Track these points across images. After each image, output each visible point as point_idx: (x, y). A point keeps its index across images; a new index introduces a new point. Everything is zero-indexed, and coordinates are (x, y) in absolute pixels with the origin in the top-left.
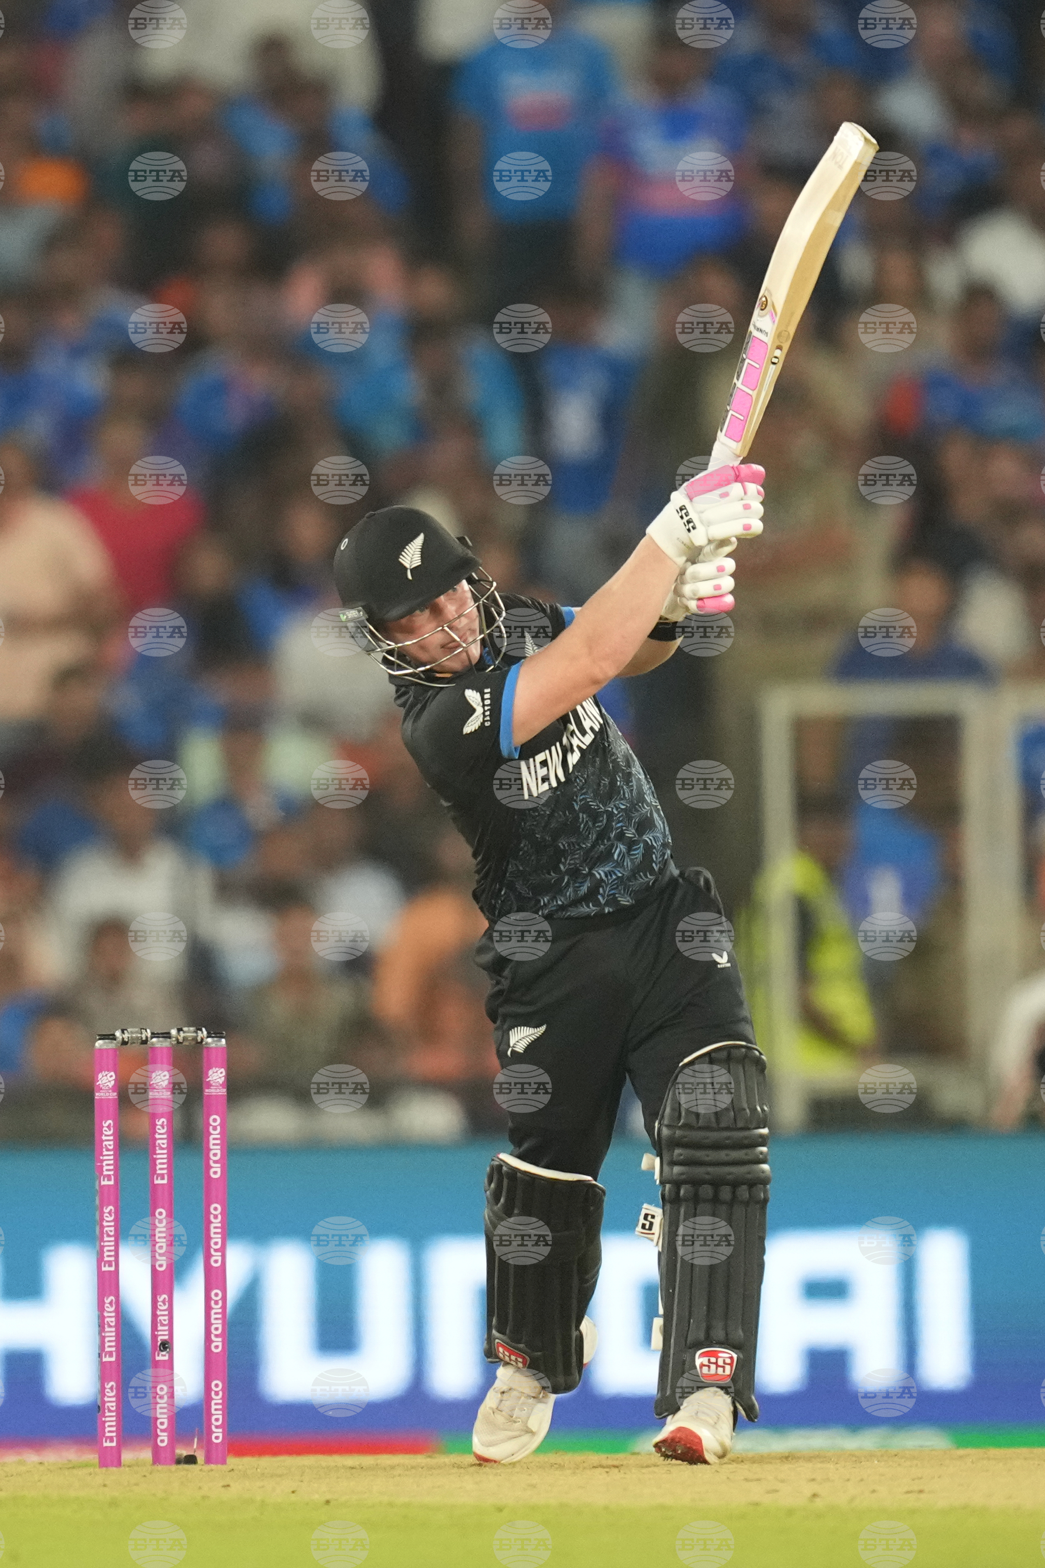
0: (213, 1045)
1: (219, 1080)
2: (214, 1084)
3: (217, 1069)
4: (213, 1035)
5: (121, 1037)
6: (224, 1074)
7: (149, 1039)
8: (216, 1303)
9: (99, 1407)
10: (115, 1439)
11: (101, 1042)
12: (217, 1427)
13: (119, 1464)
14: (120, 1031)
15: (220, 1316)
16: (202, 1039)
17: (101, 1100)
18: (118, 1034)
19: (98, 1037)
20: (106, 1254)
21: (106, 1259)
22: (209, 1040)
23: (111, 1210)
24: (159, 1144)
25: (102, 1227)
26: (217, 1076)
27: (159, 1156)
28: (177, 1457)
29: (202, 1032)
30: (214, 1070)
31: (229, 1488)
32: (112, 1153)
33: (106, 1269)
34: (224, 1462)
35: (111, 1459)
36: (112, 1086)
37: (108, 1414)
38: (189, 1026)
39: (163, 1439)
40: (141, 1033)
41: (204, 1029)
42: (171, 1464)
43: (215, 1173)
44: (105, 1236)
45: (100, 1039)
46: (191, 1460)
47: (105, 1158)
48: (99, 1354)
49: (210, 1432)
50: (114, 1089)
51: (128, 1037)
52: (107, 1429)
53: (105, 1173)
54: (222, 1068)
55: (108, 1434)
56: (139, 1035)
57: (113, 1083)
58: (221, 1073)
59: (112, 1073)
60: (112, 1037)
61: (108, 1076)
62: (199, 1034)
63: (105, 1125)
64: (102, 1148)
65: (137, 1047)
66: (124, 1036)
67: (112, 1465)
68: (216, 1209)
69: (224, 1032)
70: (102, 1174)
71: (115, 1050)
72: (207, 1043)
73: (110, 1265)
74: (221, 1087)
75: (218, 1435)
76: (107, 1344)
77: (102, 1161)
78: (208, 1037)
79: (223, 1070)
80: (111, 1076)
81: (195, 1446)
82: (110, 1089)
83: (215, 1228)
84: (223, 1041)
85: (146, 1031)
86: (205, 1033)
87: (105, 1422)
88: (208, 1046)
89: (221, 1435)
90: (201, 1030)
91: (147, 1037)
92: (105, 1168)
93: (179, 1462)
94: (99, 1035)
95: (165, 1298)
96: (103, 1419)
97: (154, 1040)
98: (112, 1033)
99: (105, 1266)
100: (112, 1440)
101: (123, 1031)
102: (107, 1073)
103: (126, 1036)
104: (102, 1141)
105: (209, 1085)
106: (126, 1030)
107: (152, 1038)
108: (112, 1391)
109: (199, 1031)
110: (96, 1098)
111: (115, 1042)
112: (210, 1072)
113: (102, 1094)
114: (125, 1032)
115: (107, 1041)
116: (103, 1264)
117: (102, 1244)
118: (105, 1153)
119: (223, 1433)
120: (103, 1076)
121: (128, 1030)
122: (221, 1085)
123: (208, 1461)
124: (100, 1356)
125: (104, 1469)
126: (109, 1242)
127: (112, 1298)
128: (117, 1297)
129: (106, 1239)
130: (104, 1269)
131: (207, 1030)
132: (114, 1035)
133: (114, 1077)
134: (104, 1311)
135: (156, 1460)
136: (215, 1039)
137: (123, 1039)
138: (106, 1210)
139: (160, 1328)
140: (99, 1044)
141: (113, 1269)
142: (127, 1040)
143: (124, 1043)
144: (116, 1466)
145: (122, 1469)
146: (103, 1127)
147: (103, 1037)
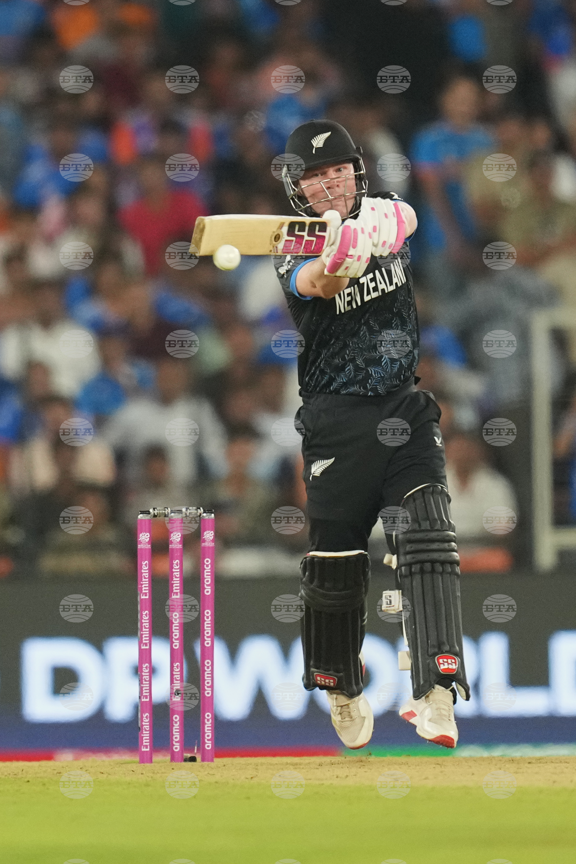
0: (207, 518)
1: (210, 538)
2: (207, 540)
3: (209, 531)
4: (207, 512)
5: (153, 513)
6: (213, 534)
7: (169, 514)
8: (208, 668)
9: (140, 728)
10: (149, 746)
11: (141, 515)
12: (208, 740)
13: (151, 761)
14: (153, 509)
15: (210, 675)
16: (200, 514)
17: (141, 549)
18: (151, 511)
19: (140, 513)
20: (144, 639)
21: (144, 642)
22: (205, 515)
23: (147, 613)
24: (175, 575)
25: (142, 623)
26: (209, 535)
27: (175, 582)
28: (184, 758)
29: (201, 510)
30: (208, 532)
31: (214, 776)
32: (147, 580)
33: (144, 647)
34: (212, 761)
35: (146, 759)
36: (148, 541)
37: (144, 732)
38: (192, 506)
39: (177, 747)
40: (165, 510)
41: (201, 508)
42: (181, 762)
43: (208, 592)
44: (143, 628)
45: (140, 514)
46: (193, 759)
47: (144, 583)
48: (139, 697)
49: (204, 743)
50: (148, 543)
51: (157, 513)
52: (144, 741)
53: (144, 591)
54: (212, 531)
55: (144, 744)
56: (164, 512)
57: (148, 539)
58: (211, 534)
59: (148, 534)
60: (148, 513)
61: (146, 535)
62: (198, 511)
63: (144, 563)
64: (142, 577)
65: (162, 518)
66: (155, 512)
67: (147, 762)
68: (208, 613)
69: (213, 510)
70: (142, 593)
71: (150, 520)
72: (203, 516)
73: (146, 645)
74: (211, 542)
75: (209, 745)
76: (144, 691)
77: (142, 584)
78: (204, 513)
79: (212, 532)
80: (147, 535)
81: (196, 751)
82: (147, 543)
83: (207, 624)
84: (213, 515)
85: (168, 509)
86: (202, 510)
87: (143, 737)
88: (204, 518)
89: (210, 745)
90: (199, 508)
91: (168, 513)
92: (144, 589)
93: (186, 760)
94: (140, 511)
95: (178, 665)
96: (142, 735)
97: (173, 514)
98: (147, 510)
99: (143, 646)
100: (147, 747)
101: (154, 509)
102: (145, 533)
103: (156, 512)
104: (142, 573)
105: (204, 541)
106: (156, 508)
107: (171, 513)
108: (147, 719)
109: (198, 510)
110: (138, 548)
111: (149, 515)
112: (205, 533)
113: (142, 546)
114: (156, 509)
115: (145, 515)
116: (142, 645)
117: (142, 633)
118: (144, 580)
119: (212, 743)
120: (142, 535)
121: (158, 508)
122: (211, 541)
123: (203, 760)
124: (140, 697)
125: (143, 764)
126: (145, 640)
127: (147, 664)
128: (150, 662)
129: (144, 630)
130: (142, 648)
131: (203, 509)
132: (149, 511)
133: (149, 536)
134: (142, 673)
135: (173, 759)
136: (208, 514)
137: (154, 513)
138: (144, 613)
139: (175, 682)
140: (140, 516)
141: (148, 647)
142: (156, 515)
143: (155, 516)
144: (149, 763)
145: (152, 764)
146: (142, 565)
147: (142, 512)
